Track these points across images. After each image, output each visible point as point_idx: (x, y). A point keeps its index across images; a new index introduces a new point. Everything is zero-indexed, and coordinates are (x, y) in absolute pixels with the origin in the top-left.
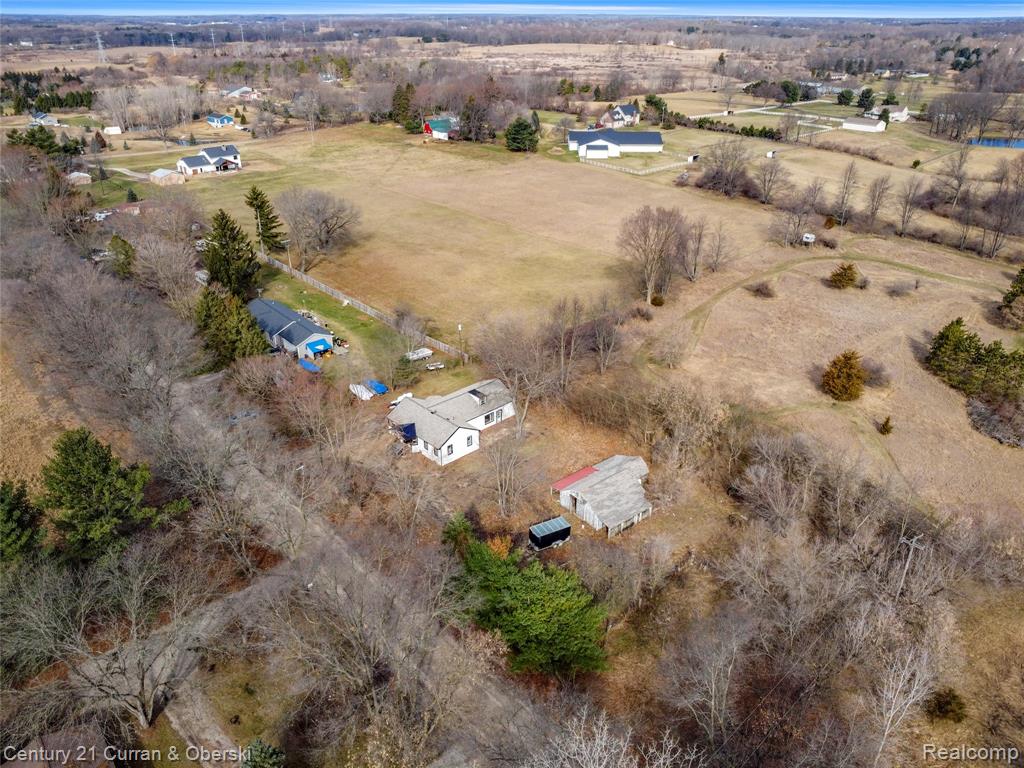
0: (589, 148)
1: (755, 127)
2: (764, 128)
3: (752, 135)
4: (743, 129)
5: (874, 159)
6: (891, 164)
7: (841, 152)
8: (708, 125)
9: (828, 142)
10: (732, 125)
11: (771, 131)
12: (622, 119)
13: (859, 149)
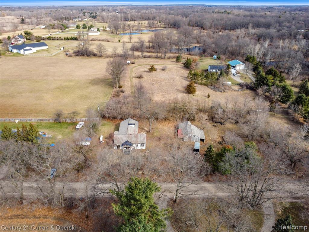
0: (25, 50)
1: (68, 37)
2: (72, 37)
3: (68, 40)
4: (65, 38)
5: (108, 41)
6: (113, 42)
7: (98, 41)
8: (52, 38)
9: (93, 39)
10: (60, 38)
11: (74, 38)
12: (20, 40)
13: (103, 39)
